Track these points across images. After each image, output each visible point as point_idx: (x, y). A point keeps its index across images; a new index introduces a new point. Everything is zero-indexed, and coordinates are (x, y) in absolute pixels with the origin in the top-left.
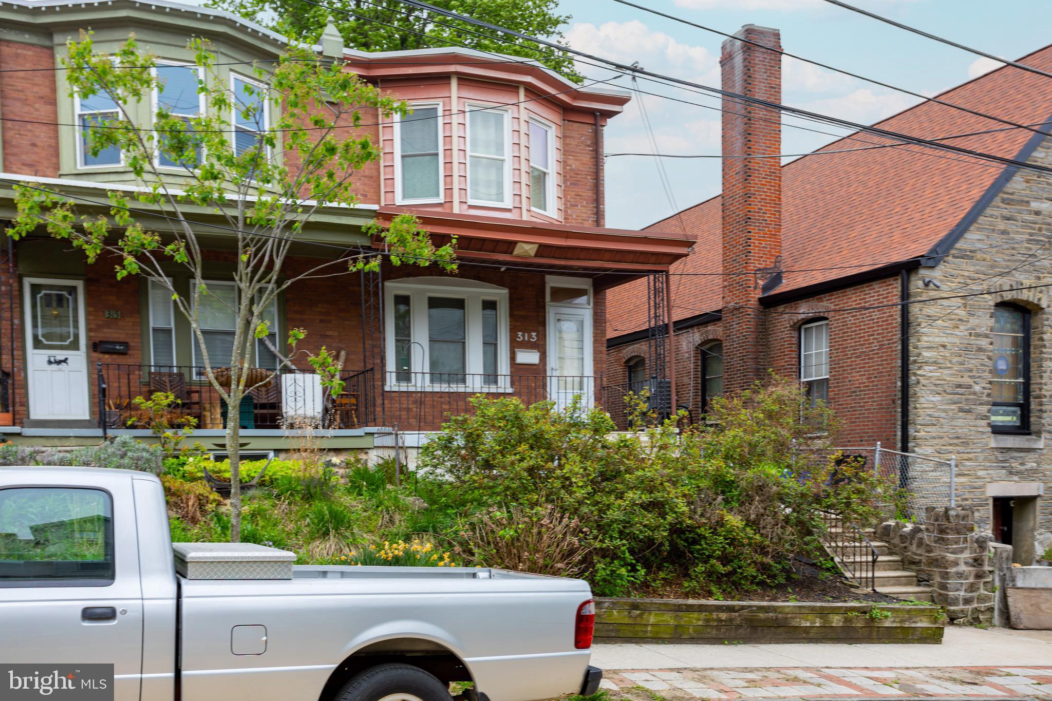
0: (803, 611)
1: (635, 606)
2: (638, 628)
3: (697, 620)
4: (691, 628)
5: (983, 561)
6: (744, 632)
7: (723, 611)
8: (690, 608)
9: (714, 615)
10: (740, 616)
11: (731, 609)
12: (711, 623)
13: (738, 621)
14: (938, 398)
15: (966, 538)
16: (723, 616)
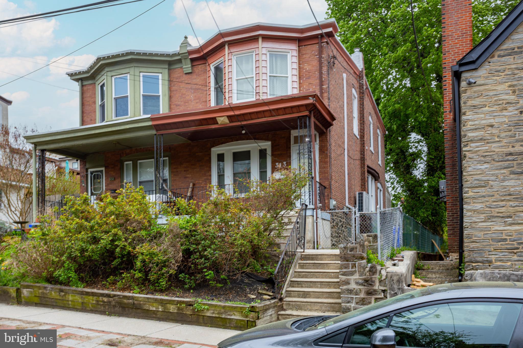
0: (150, 300)
1: (61, 291)
2: (65, 302)
3: (92, 300)
4: (90, 304)
5: (374, 282)
6: (118, 310)
7: (105, 297)
8: (88, 294)
9: (101, 298)
10: (114, 300)
11: (108, 296)
12: (100, 303)
13: (113, 303)
14: (486, 166)
15: (355, 264)
16: (105, 299)
